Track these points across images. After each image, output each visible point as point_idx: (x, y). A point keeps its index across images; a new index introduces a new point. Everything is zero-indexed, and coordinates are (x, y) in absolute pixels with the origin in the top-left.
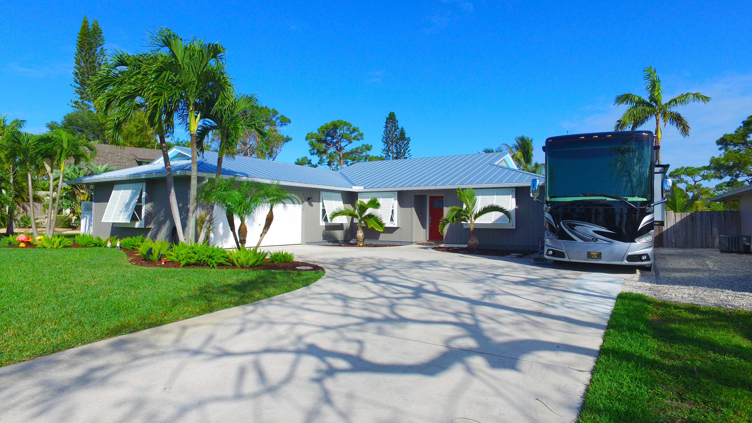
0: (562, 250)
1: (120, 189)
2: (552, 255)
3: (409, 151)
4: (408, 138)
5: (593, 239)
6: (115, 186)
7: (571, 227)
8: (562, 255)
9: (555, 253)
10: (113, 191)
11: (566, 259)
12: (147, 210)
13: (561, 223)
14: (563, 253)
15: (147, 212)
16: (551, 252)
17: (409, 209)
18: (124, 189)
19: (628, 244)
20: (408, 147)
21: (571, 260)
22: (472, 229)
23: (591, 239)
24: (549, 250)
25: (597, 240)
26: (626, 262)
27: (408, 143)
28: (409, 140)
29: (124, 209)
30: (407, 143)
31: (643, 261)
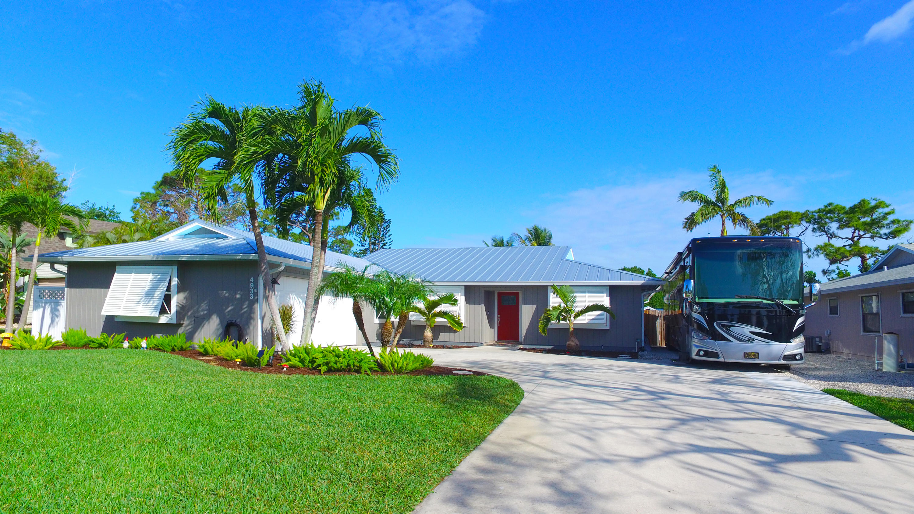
0: (716, 350)
1: (131, 273)
2: (704, 356)
3: (389, 236)
4: (389, 220)
5: (749, 340)
6: (118, 268)
7: (727, 328)
8: (716, 355)
9: (707, 354)
10: (116, 274)
11: (721, 359)
12: (179, 303)
13: (715, 324)
14: (717, 353)
15: (179, 304)
16: (703, 352)
17: (478, 306)
18: (136, 273)
19: (784, 345)
20: (389, 231)
21: (726, 361)
22: (571, 329)
23: (747, 339)
24: (699, 351)
25: (754, 341)
26: (782, 362)
27: (388, 226)
28: (389, 222)
29: (144, 299)
30: (386, 226)
31: (797, 360)
